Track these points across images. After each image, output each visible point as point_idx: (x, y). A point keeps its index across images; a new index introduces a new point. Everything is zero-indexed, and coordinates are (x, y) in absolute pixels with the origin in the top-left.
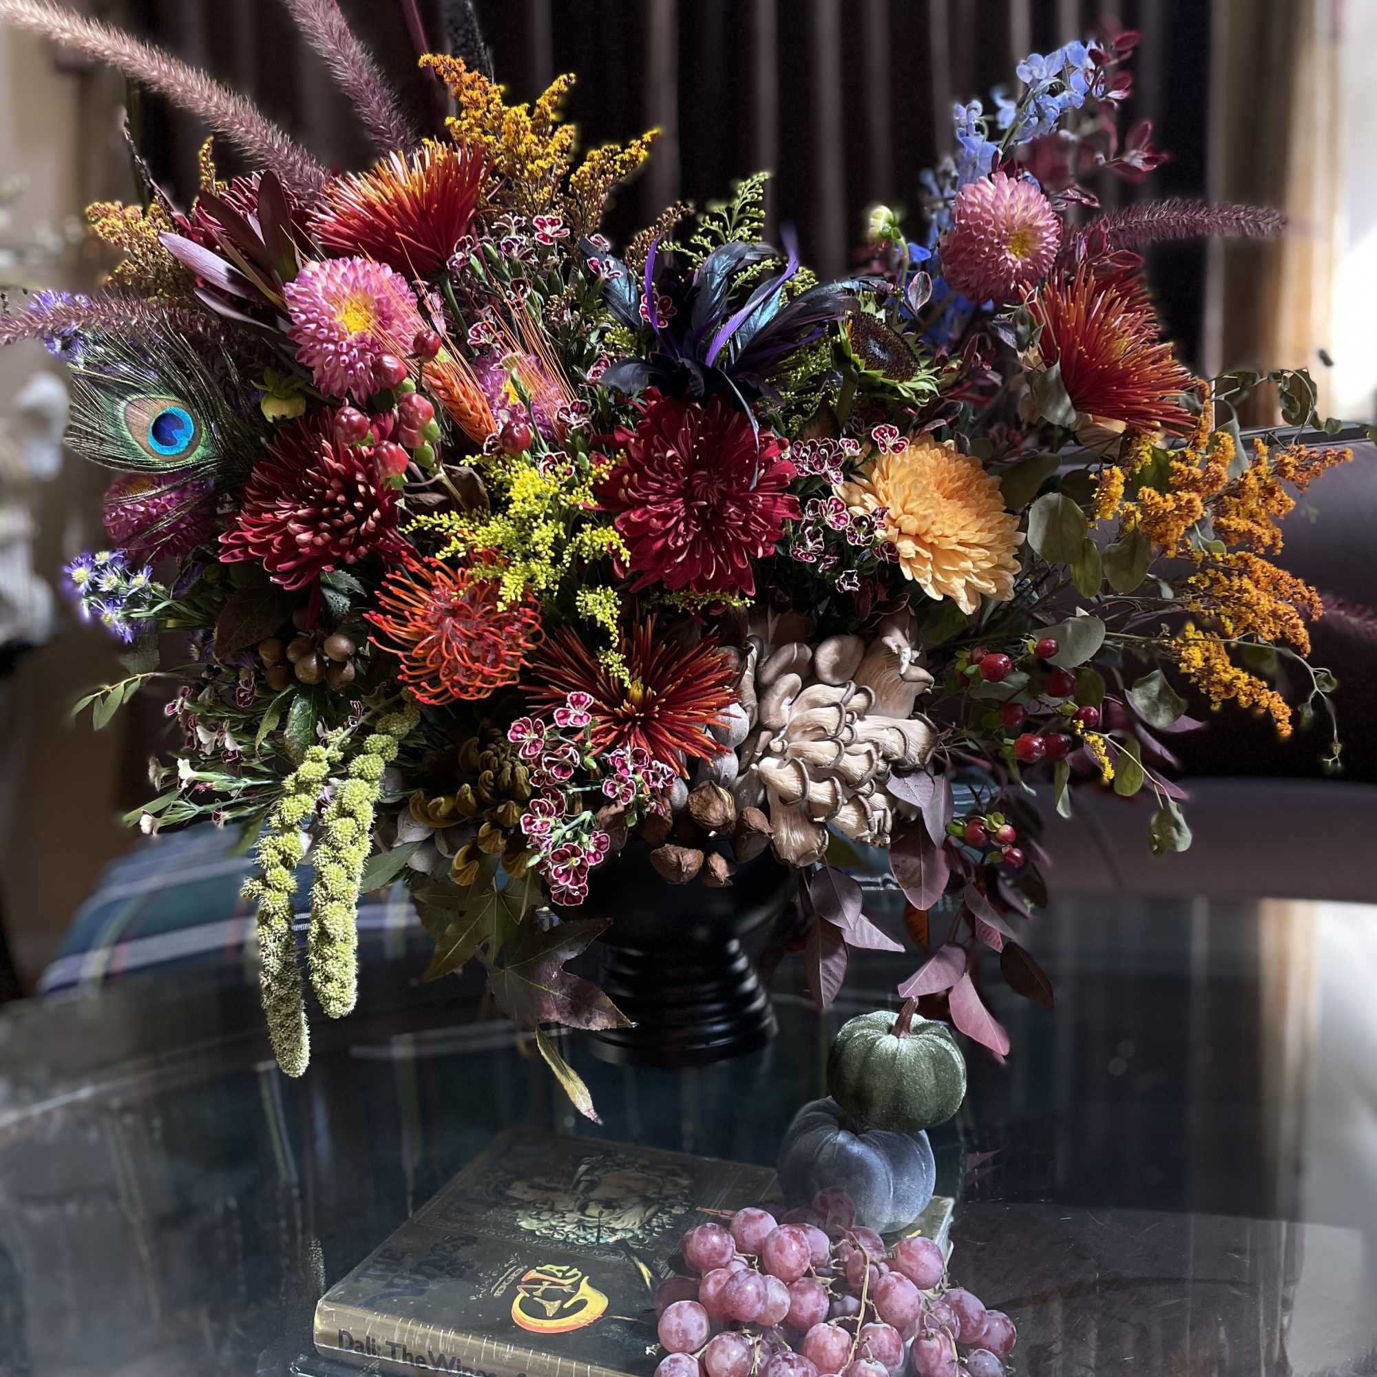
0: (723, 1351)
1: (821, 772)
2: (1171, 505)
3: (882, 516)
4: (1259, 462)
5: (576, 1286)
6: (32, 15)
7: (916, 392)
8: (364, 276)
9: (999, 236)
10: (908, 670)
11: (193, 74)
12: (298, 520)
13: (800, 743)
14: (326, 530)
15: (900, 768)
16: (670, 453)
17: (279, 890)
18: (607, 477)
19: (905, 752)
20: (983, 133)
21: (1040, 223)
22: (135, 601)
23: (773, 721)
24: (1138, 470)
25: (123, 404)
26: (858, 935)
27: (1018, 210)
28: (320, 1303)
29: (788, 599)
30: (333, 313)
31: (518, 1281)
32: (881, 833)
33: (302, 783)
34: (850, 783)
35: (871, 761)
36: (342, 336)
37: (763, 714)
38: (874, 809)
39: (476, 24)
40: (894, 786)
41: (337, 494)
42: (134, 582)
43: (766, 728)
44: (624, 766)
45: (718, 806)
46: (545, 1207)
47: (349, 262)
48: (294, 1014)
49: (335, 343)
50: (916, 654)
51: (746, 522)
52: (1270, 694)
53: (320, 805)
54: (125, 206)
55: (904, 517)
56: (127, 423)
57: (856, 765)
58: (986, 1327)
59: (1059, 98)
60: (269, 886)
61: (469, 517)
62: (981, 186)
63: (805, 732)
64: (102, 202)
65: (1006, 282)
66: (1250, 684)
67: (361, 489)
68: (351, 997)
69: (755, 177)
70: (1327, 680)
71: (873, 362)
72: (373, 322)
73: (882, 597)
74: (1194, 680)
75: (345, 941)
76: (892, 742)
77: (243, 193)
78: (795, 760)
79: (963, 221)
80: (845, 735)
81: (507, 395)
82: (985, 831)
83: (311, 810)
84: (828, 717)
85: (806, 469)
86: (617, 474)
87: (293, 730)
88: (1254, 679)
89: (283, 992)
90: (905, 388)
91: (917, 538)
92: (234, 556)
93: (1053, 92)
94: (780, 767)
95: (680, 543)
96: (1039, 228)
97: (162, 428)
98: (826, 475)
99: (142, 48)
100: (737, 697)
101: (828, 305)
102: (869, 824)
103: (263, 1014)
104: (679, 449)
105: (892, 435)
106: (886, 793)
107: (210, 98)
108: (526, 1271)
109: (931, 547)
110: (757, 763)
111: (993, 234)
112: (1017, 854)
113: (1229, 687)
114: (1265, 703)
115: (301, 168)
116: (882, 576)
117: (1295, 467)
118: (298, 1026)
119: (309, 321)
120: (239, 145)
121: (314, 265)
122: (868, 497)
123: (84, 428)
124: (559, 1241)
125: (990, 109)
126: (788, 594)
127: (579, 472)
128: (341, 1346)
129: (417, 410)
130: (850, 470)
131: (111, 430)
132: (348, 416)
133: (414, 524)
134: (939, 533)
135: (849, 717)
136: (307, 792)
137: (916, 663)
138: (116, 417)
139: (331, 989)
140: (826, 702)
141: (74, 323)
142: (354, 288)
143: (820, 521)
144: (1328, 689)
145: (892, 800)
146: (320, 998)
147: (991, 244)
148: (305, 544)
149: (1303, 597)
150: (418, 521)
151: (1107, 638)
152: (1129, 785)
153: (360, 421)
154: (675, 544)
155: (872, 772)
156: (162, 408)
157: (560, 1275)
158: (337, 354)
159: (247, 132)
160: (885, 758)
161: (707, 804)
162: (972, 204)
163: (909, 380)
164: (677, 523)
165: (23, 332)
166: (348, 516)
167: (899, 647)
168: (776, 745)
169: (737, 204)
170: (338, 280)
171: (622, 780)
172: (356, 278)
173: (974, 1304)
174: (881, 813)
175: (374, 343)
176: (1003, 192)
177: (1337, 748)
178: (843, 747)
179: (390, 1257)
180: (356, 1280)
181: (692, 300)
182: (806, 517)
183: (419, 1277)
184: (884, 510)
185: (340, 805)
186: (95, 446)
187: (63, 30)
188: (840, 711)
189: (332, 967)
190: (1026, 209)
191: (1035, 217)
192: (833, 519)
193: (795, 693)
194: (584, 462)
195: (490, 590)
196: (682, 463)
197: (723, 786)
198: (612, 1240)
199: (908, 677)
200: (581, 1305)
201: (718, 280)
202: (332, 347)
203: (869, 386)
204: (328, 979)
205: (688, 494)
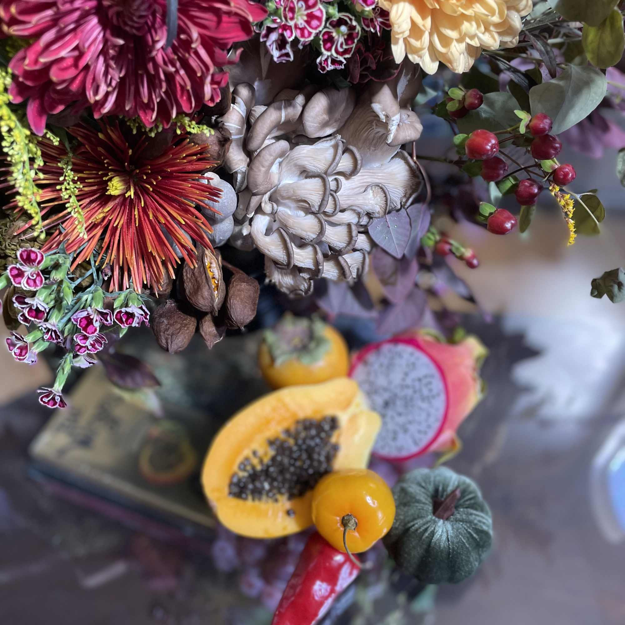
23: (260, 190)
37: (252, 184)
43: (256, 195)
76: (374, 203)
78: (280, 229)
80: (329, 206)
167: (387, 116)
168: (268, 206)
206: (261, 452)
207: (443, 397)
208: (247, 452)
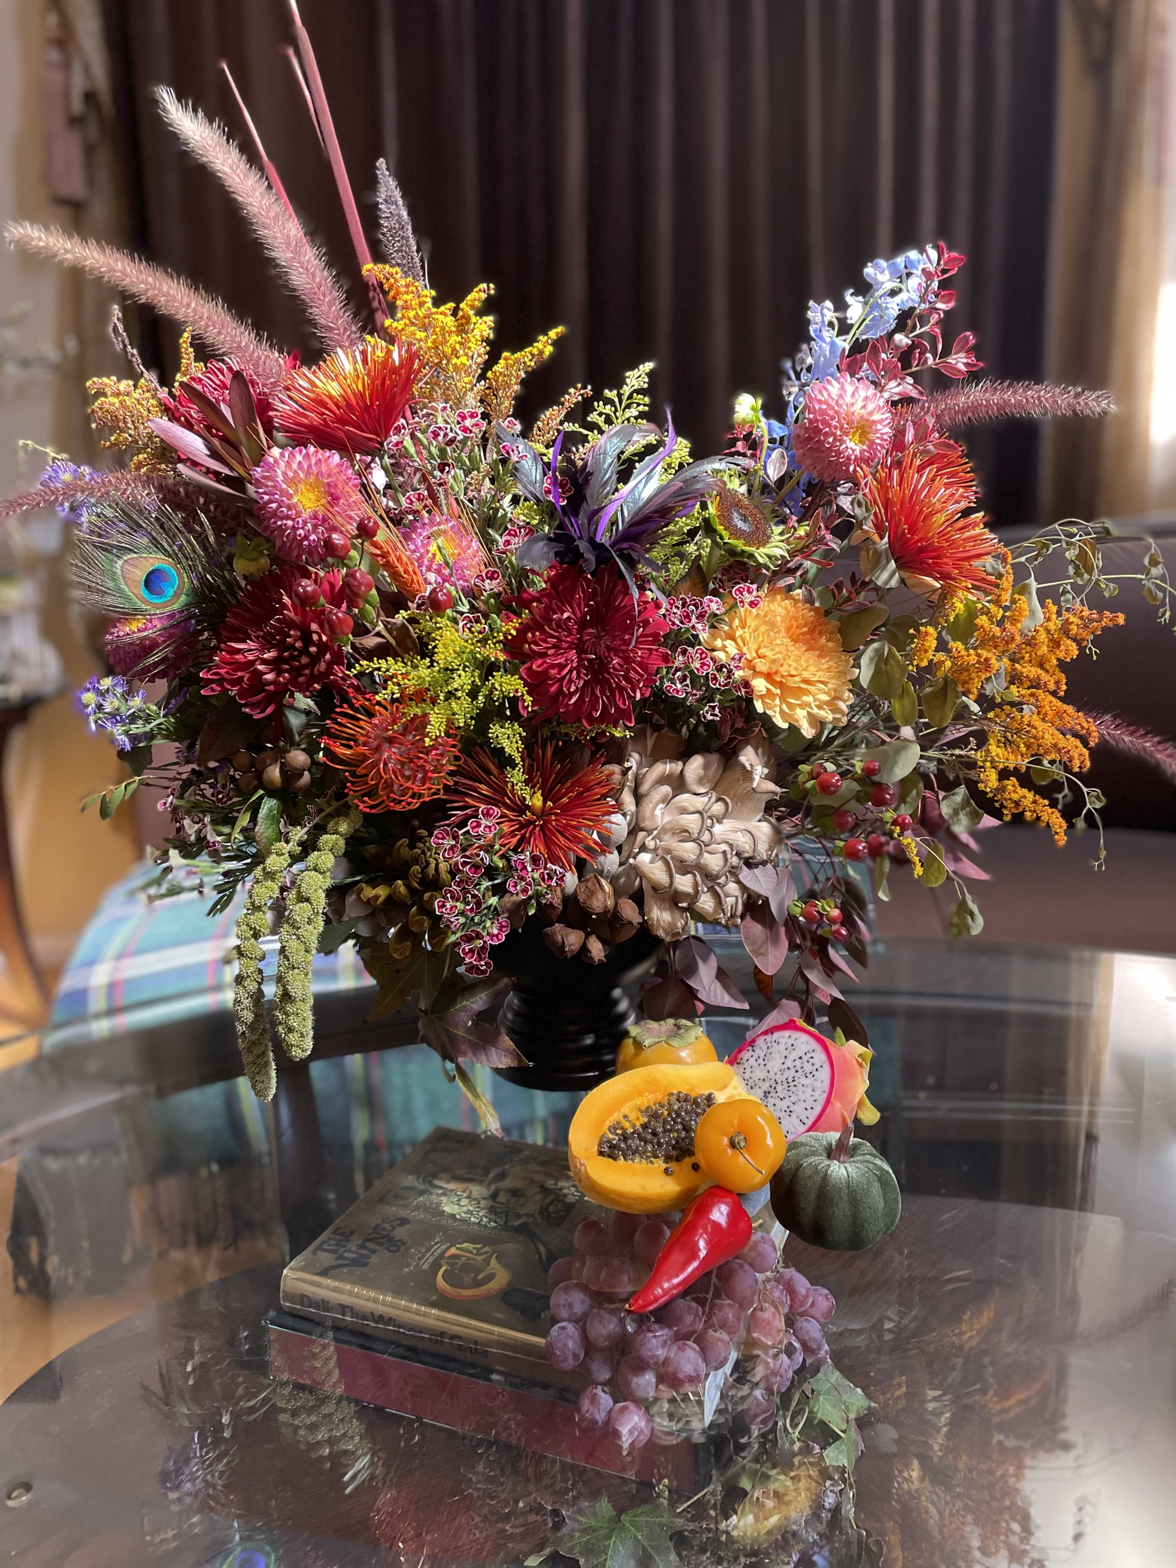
0: (600, 1322)
1: (684, 868)
2: (973, 659)
3: (740, 660)
4: (1049, 619)
5: (487, 1262)
6: (40, 239)
7: (769, 557)
8: (316, 463)
9: (842, 428)
10: (758, 784)
11: (174, 285)
12: (264, 662)
13: (668, 843)
14: (287, 671)
15: (750, 863)
16: (566, 615)
17: (251, 958)
18: (514, 632)
19: (754, 851)
20: (833, 329)
21: (876, 417)
22: (133, 718)
23: (647, 824)
24: (952, 619)
25: (120, 562)
26: (712, 994)
27: (857, 408)
28: (285, 1271)
29: (663, 722)
30: (291, 495)
31: (442, 1256)
32: (733, 916)
33: (269, 873)
34: (709, 877)
35: (726, 859)
36: (299, 514)
37: (640, 819)
38: (727, 896)
39: (410, 231)
40: (746, 875)
41: (296, 641)
42: (131, 703)
43: (643, 830)
44: (525, 868)
45: (600, 896)
46: (465, 1195)
47: (304, 452)
48: (264, 1054)
49: (293, 520)
50: (766, 771)
51: (627, 671)
52: (1050, 810)
53: (283, 889)
54: (119, 380)
55: (757, 660)
56: (124, 578)
57: (714, 862)
58: (810, 1301)
59: (898, 299)
60: (242, 955)
61: (403, 662)
62: (829, 387)
63: (673, 834)
64: (100, 377)
65: (848, 465)
66: (1034, 802)
67: (315, 637)
68: (309, 1044)
69: (641, 367)
70: (1098, 798)
71: (736, 533)
72: (324, 501)
73: (740, 724)
74: (990, 795)
75: (303, 1000)
76: (743, 842)
77: (217, 376)
78: (664, 856)
79: (811, 416)
80: (706, 837)
81: (434, 555)
82: (818, 912)
83: (277, 894)
84: (692, 822)
85: (678, 622)
86: (522, 631)
87: (262, 829)
88: (1038, 797)
89: (254, 1038)
90: (761, 554)
91: (769, 677)
92: (213, 690)
93: (893, 293)
94: (652, 862)
95: (573, 689)
96: (874, 422)
97: (152, 581)
98: (693, 627)
99: (132, 265)
100: (619, 807)
101: (699, 486)
102: (723, 910)
103: (239, 1054)
104: (574, 613)
105: (749, 592)
106: (739, 882)
107: (188, 306)
108: (448, 1248)
109: (780, 685)
110: (635, 858)
111: (836, 427)
112: (844, 932)
113: (1017, 803)
114: (1045, 818)
115: (264, 362)
116: (740, 708)
117: (1078, 625)
118: (267, 1064)
119: (270, 501)
120: (213, 345)
121: (276, 451)
122: (729, 643)
123: (88, 583)
124: (474, 1224)
125: (841, 306)
126: (663, 718)
127: (491, 629)
128: (302, 1305)
129: (360, 584)
130: (714, 621)
131: (111, 584)
132: (304, 587)
133: (358, 668)
134: (786, 674)
135: (709, 821)
136: (273, 880)
137: (768, 777)
138: (115, 573)
139: (293, 1038)
140: (692, 809)
141: (79, 494)
142: (308, 473)
143: (687, 666)
144: (1098, 805)
145: (744, 888)
146: (284, 1044)
147: (834, 435)
148: (270, 683)
149: (1083, 727)
150: (361, 666)
151: (922, 757)
152: (933, 879)
153: (314, 591)
154: (568, 690)
155: (726, 869)
156: (152, 565)
157: (475, 1251)
158: (294, 528)
159: (219, 333)
160: (738, 854)
161: (591, 894)
162: (820, 402)
163: (764, 546)
164: (571, 671)
165: (39, 504)
166: (304, 660)
167: (752, 765)
168: (650, 844)
169: (626, 390)
170: (295, 466)
171: (522, 879)
172: (310, 466)
173: (802, 1283)
174: (733, 899)
175: (325, 520)
176: (845, 391)
177: (1103, 854)
178: (703, 846)
179: (342, 1234)
180: (314, 1253)
181: (587, 481)
182: (677, 664)
183: (364, 1252)
184: (741, 656)
185: (299, 893)
186: (97, 597)
187: (66, 251)
188: (703, 818)
189: (293, 1022)
190: (864, 407)
191: (871, 413)
192: (698, 666)
193: (666, 801)
194: (495, 622)
195: (420, 724)
196: (576, 623)
197: (606, 878)
198: (516, 1223)
199: (759, 790)
200: (491, 1277)
201: (609, 461)
202: (290, 523)
203: (732, 552)
204: (290, 1030)
205: (580, 648)
206: (632, 1116)
207: (827, 1068)
208: (616, 1116)
